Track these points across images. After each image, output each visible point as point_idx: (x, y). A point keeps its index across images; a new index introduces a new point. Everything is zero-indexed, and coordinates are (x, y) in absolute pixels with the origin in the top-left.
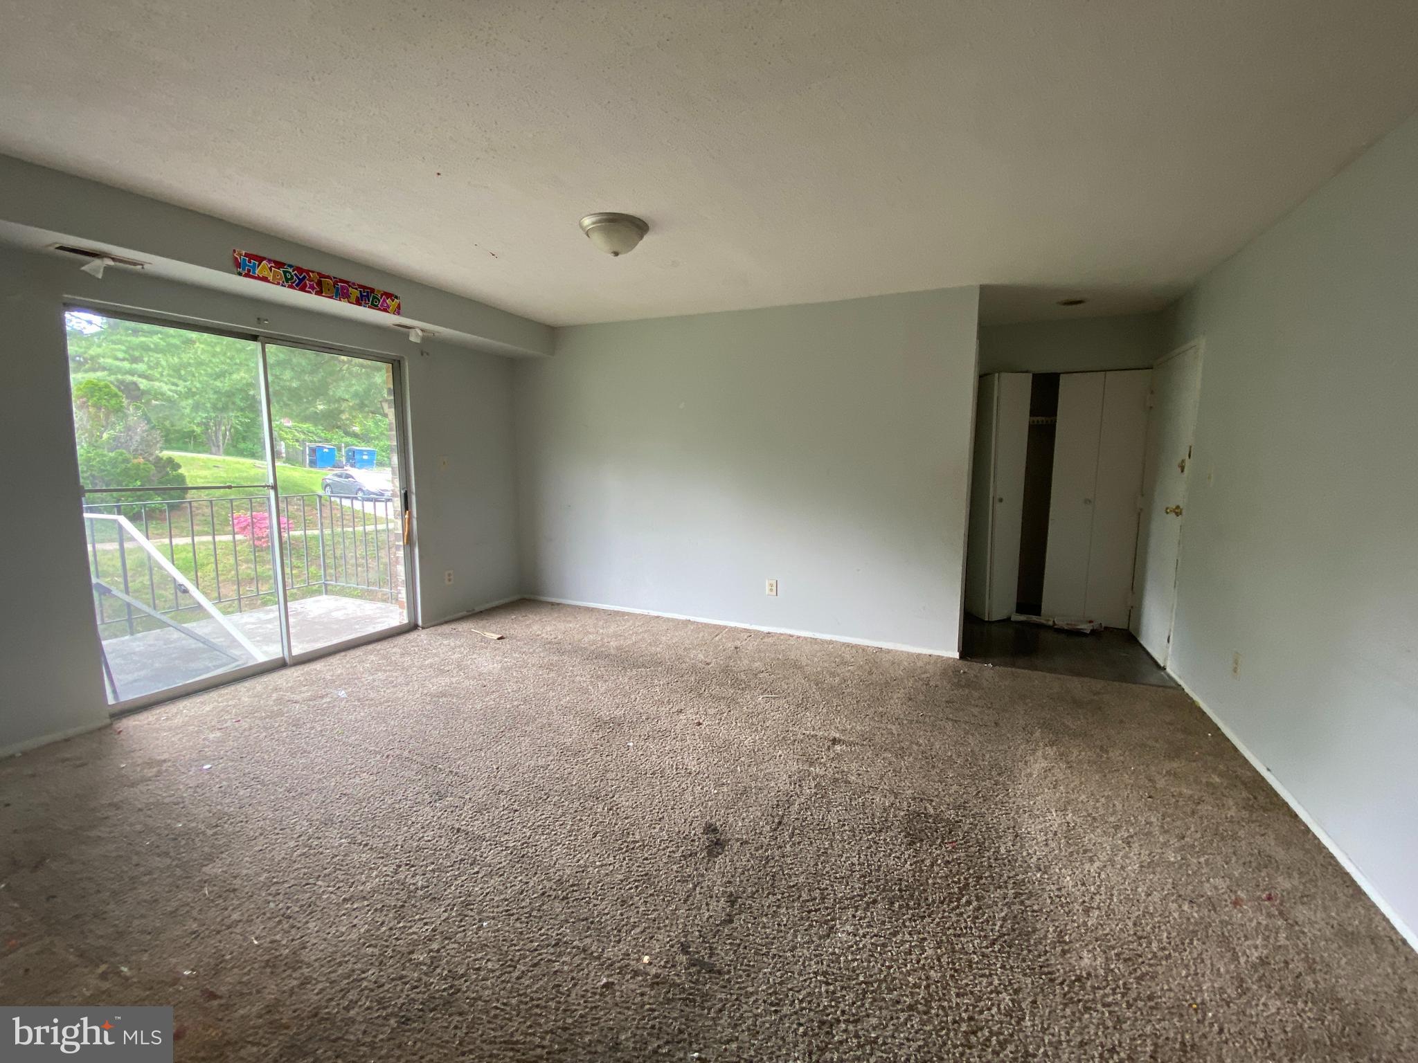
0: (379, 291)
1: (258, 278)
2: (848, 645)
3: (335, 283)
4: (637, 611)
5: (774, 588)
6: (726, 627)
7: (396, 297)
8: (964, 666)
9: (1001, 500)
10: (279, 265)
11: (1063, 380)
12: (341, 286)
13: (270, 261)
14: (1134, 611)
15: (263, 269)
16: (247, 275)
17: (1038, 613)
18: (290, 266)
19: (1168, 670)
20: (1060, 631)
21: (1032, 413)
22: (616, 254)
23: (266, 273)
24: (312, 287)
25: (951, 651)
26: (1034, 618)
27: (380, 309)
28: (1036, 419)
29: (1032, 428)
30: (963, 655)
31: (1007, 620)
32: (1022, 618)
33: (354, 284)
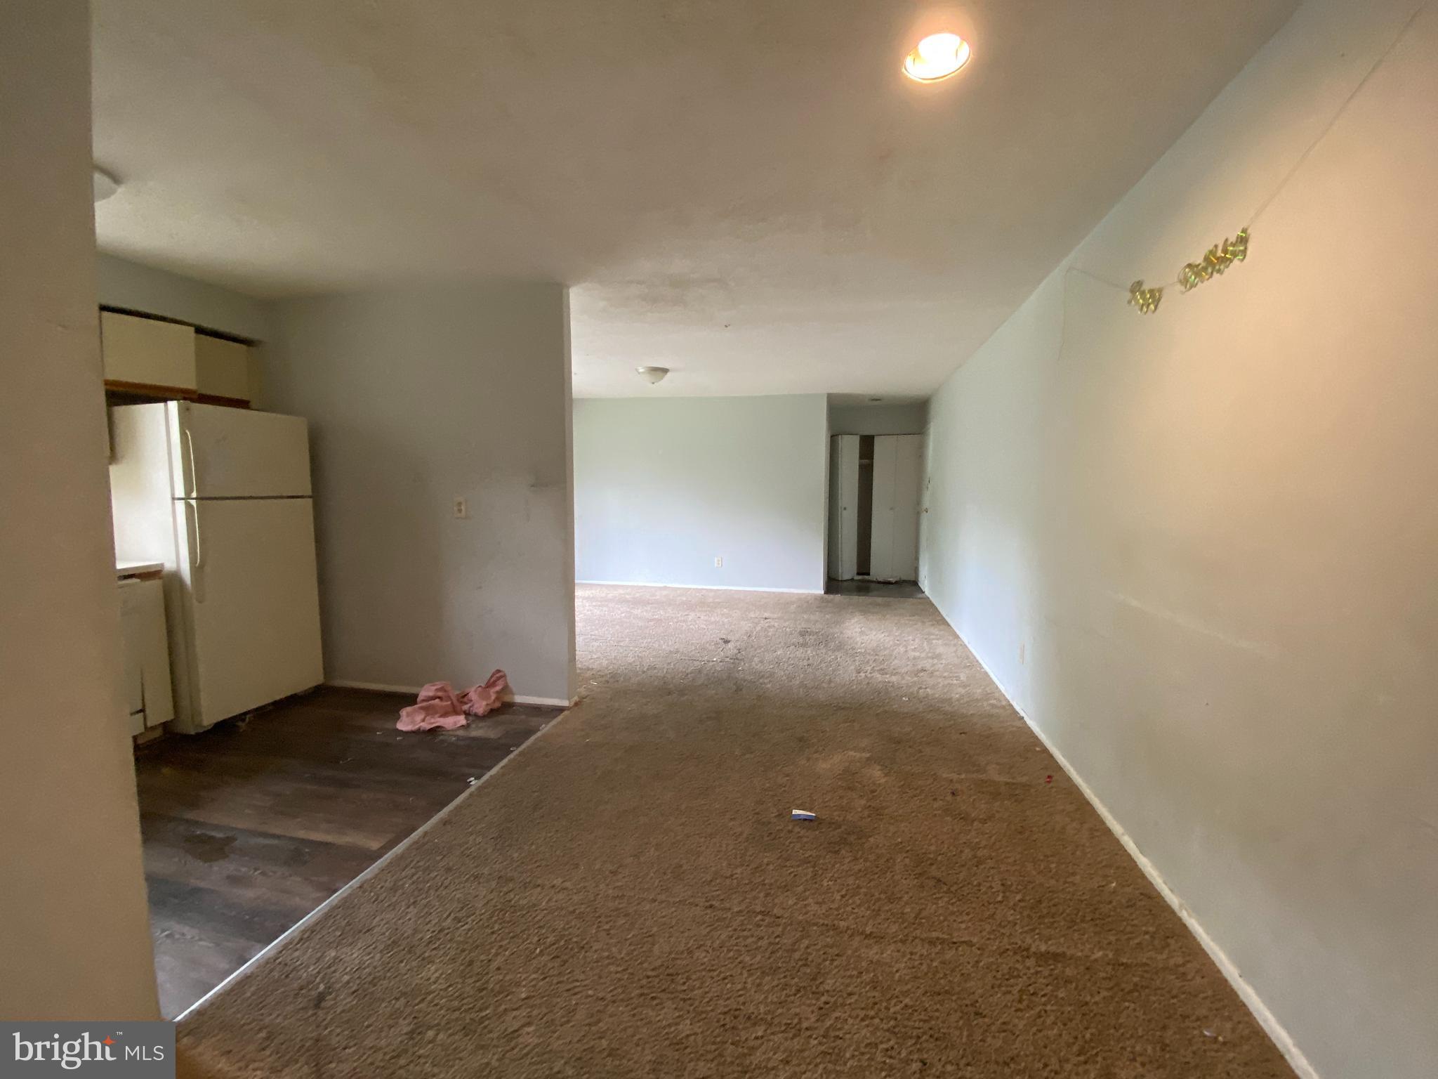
2: (764, 592)
4: (630, 584)
5: (720, 562)
6: (690, 589)
8: (826, 596)
9: (845, 509)
11: (876, 439)
14: (916, 570)
17: (869, 574)
19: (926, 593)
20: (879, 582)
21: (861, 458)
22: (653, 383)
25: (820, 591)
26: (866, 577)
28: (863, 461)
29: (861, 467)
30: (826, 592)
31: (852, 580)
32: (860, 577)
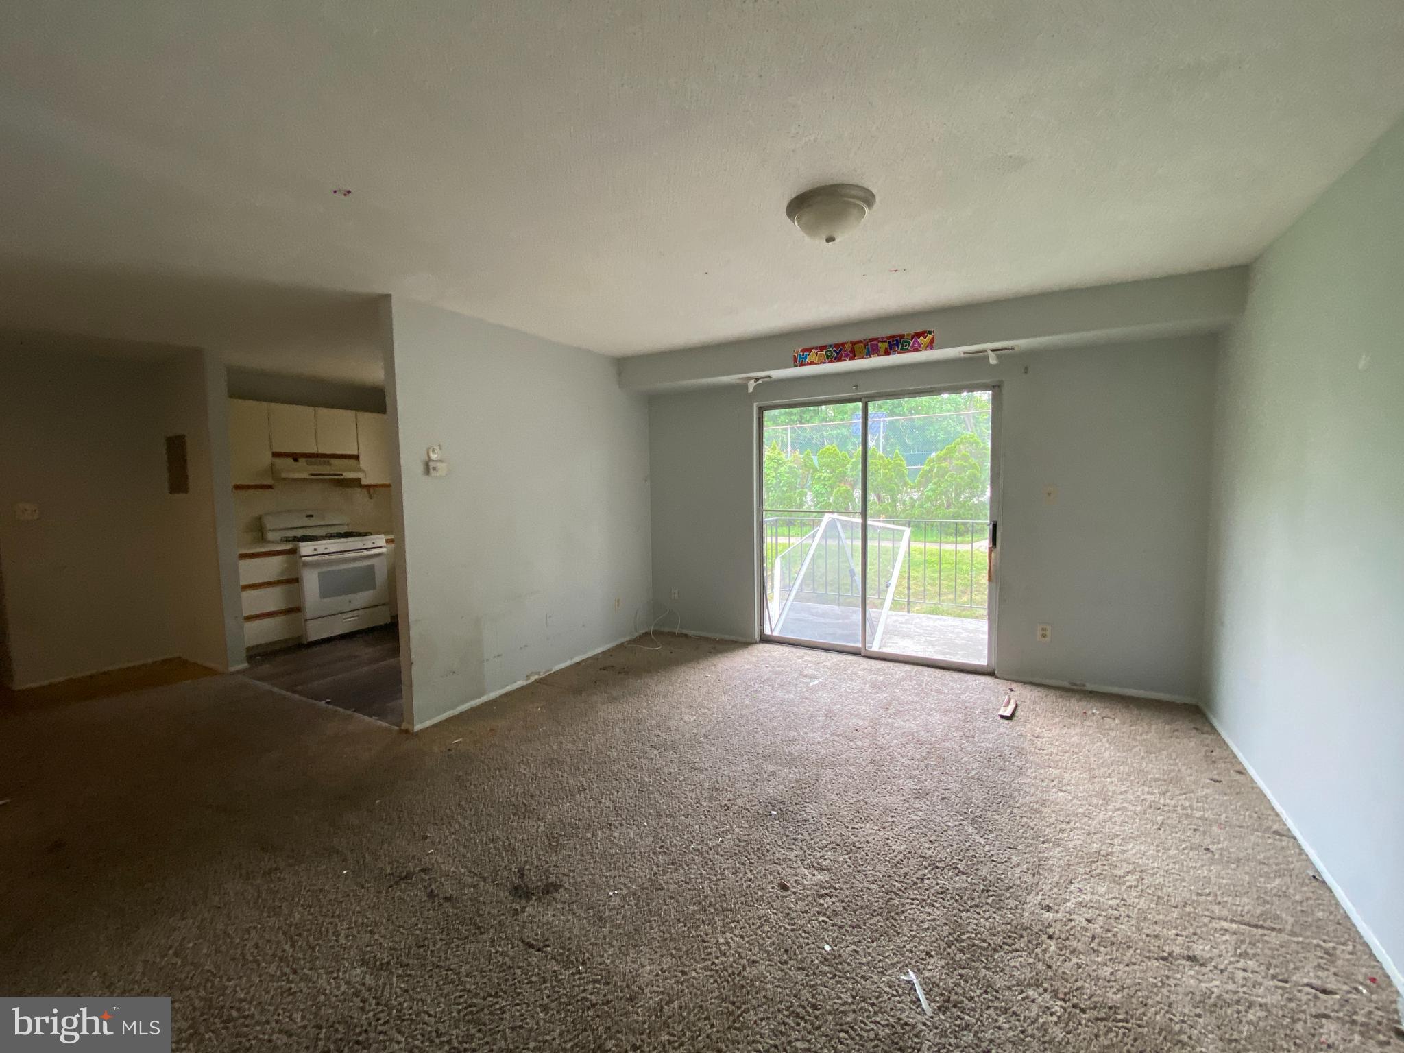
0: (908, 335)
1: (809, 364)
3: (866, 344)
7: (930, 333)
10: (822, 348)
12: (871, 345)
13: (816, 348)
15: (812, 357)
16: (802, 365)
18: (831, 346)
23: (813, 359)
24: (846, 356)
27: (910, 351)
33: (883, 338)
